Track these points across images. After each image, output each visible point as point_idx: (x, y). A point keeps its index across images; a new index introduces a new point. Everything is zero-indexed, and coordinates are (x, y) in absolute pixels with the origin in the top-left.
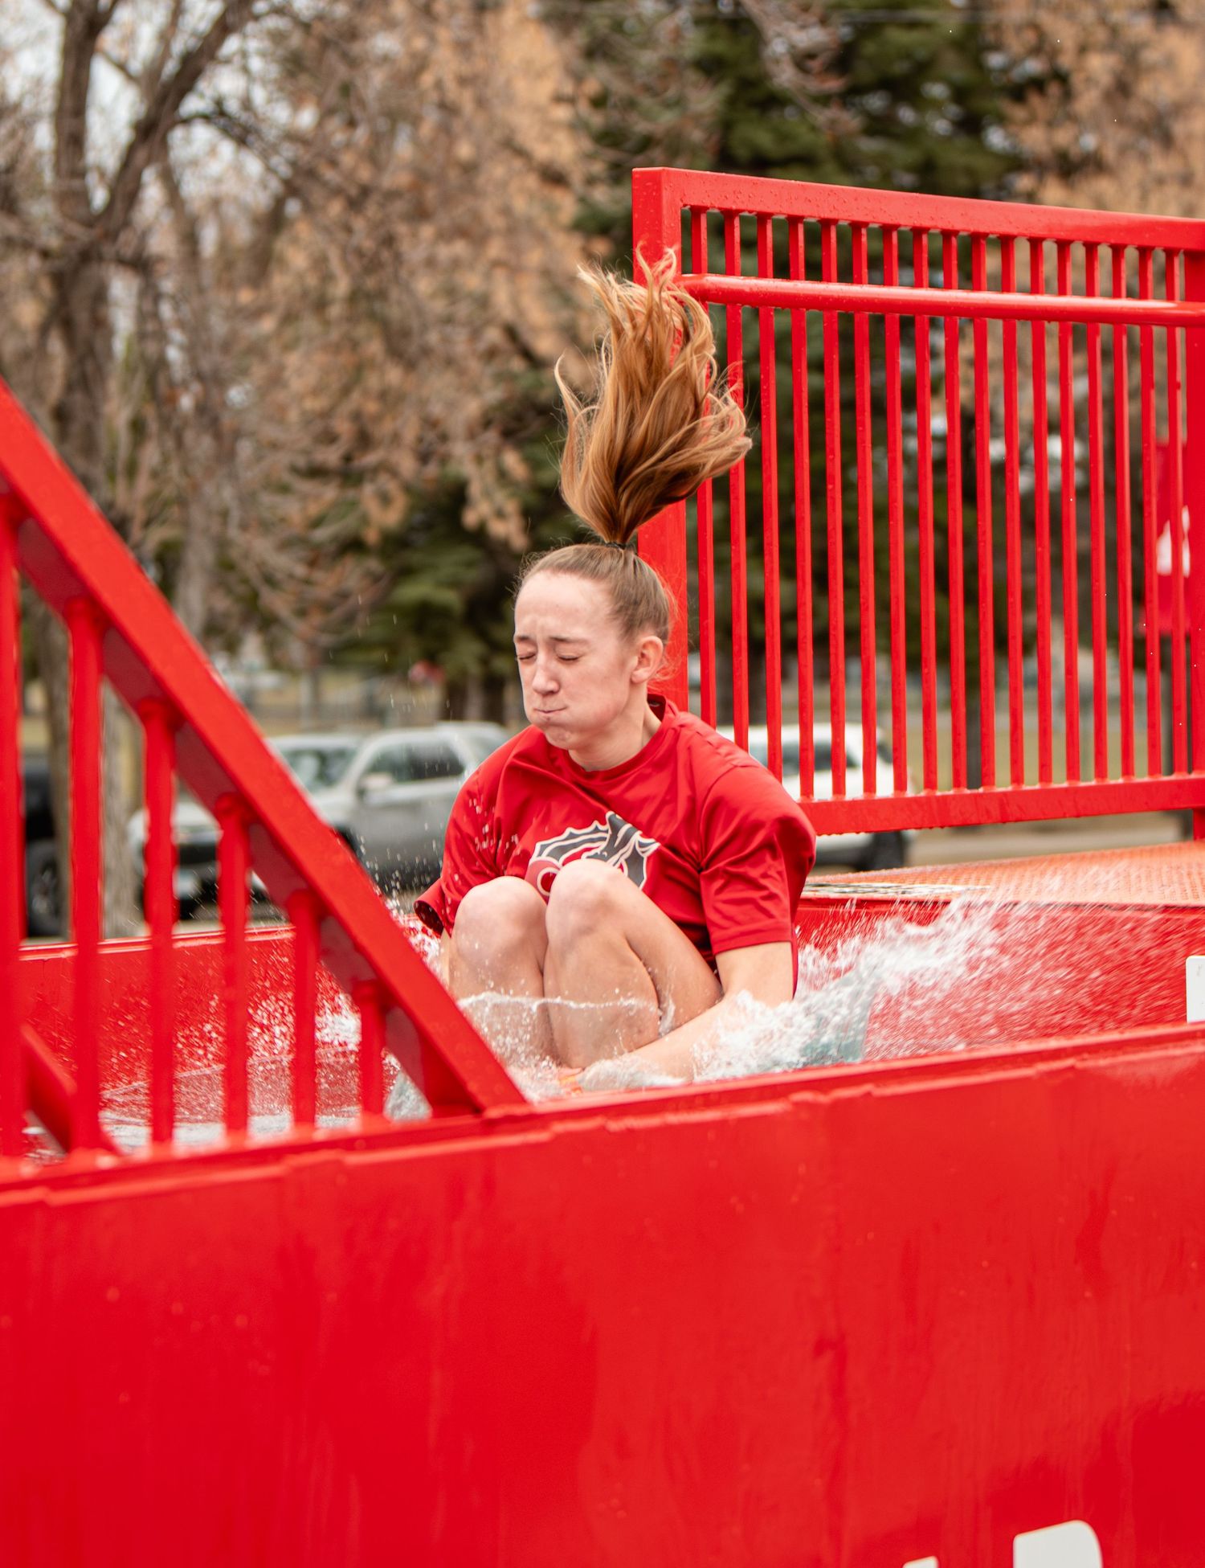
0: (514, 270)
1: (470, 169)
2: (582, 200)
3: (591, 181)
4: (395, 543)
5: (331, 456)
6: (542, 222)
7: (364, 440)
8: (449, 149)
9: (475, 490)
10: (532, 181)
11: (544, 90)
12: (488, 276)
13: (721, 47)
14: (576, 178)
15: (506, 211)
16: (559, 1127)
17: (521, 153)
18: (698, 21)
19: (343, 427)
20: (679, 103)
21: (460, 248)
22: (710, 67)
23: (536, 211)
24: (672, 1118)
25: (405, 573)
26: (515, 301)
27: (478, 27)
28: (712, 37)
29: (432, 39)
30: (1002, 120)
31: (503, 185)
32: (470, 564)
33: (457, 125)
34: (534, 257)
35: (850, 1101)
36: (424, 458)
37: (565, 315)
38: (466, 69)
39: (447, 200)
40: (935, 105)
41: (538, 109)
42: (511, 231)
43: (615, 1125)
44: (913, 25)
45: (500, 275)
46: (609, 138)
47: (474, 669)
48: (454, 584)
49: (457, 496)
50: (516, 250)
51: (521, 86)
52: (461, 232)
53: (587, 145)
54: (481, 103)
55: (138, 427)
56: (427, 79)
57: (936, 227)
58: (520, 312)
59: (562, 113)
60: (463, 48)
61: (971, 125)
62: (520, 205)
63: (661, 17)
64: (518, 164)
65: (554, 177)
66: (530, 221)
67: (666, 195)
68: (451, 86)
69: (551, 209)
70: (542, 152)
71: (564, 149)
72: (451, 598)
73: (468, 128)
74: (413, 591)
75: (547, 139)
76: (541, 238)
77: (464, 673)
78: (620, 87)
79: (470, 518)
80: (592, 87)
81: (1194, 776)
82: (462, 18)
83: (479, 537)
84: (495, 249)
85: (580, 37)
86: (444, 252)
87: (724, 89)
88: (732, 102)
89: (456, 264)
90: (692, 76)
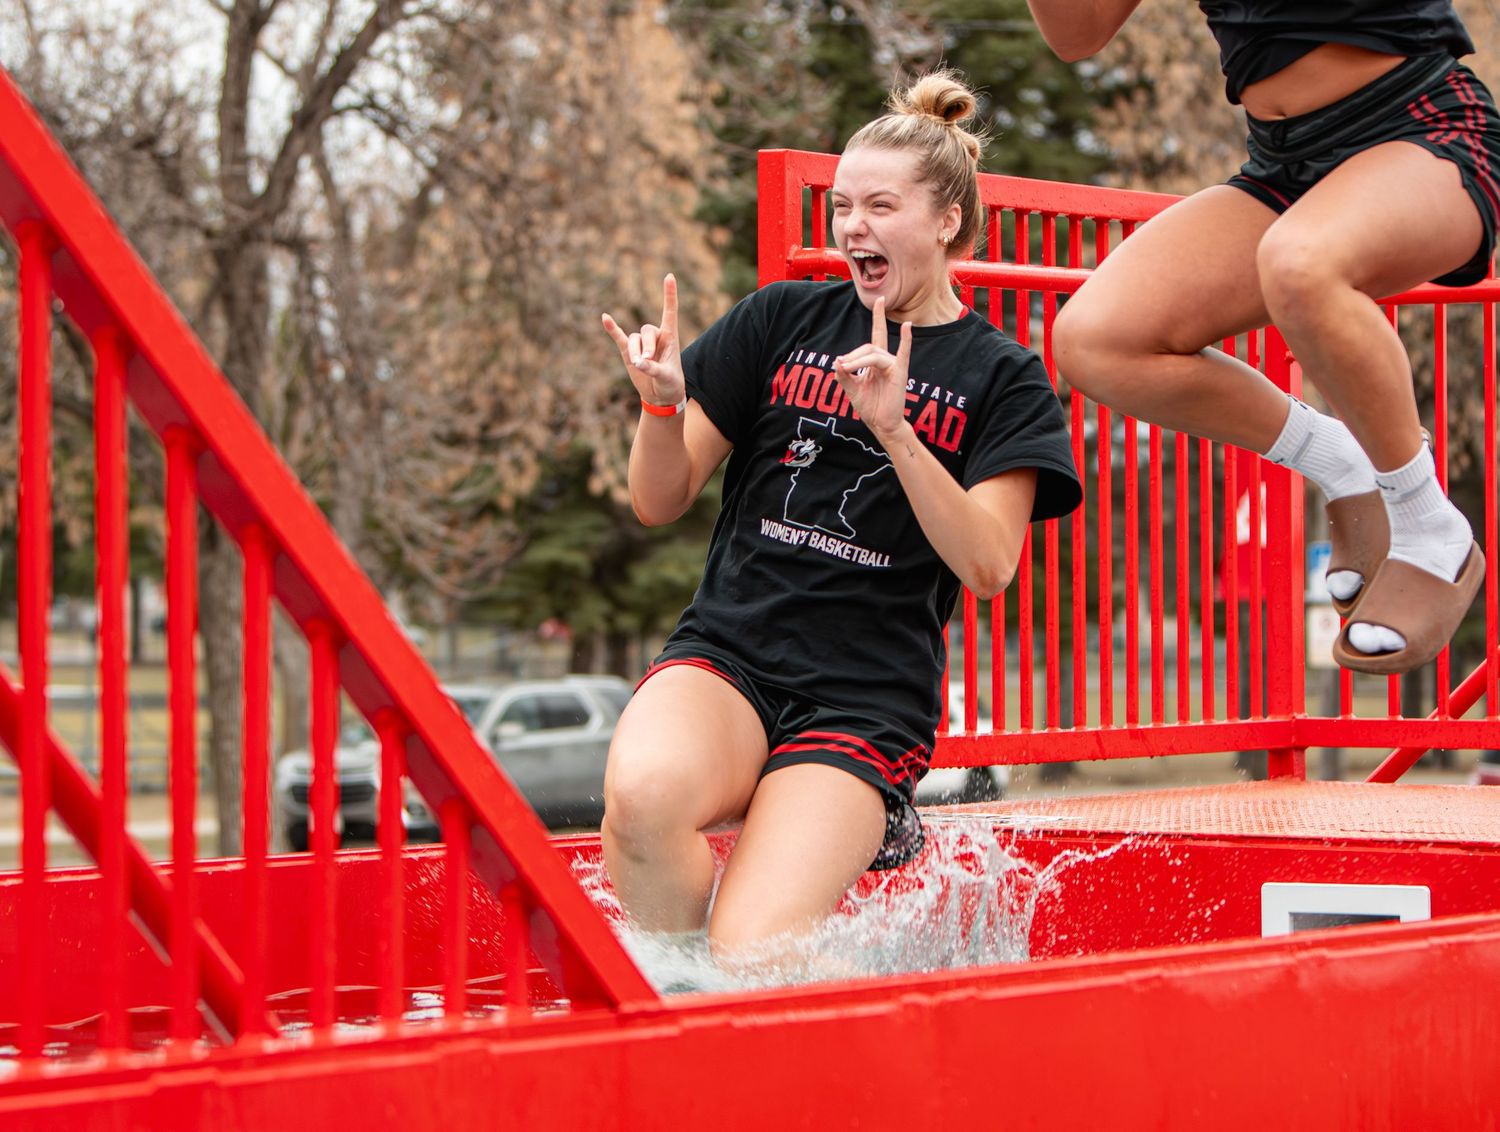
0: (640, 256)
1: (600, 162)
2: (705, 192)
3: (713, 175)
4: (526, 508)
5: (469, 425)
6: (668, 214)
7: (500, 413)
8: (582, 144)
9: (601, 460)
10: (659, 175)
11: (670, 90)
12: (617, 262)
13: (834, 53)
14: (700, 171)
15: (634, 202)
16: (689, 1023)
17: (649, 148)
18: (813, 29)
19: (482, 401)
20: (795, 103)
21: (591, 235)
22: (823, 71)
23: (662, 203)
24: (792, 1016)
25: (537, 536)
26: (641, 284)
27: (611, 30)
28: (825, 44)
29: (567, 40)
30: (1092, 124)
31: (632, 177)
32: (598, 529)
33: (590, 121)
34: (660, 245)
35: (955, 1004)
36: (556, 427)
37: (689, 298)
38: (599, 70)
39: (578, 189)
40: (1030, 109)
41: (664, 107)
42: (639, 220)
43: (740, 1021)
44: (1012, 35)
45: (628, 260)
46: (731, 133)
47: (601, 626)
48: (582, 547)
49: (585, 464)
50: (643, 238)
51: (648, 86)
52: (592, 220)
53: (711, 141)
54: (611, 99)
55: (291, 396)
56: (562, 79)
57: (1036, 209)
58: (645, 296)
59: (687, 112)
60: (596, 49)
61: (1063, 129)
62: (647, 196)
63: (779, 24)
64: (646, 158)
65: (679, 171)
66: (656, 212)
67: (789, 174)
68: (584, 84)
69: (675, 200)
70: (668, 147)
71: (689, 145)
72: (579, 559)
73: (600, 125)
74: (545, 553)
75: (671, 136)
76: (666, 227)
77: (591, 630)
78: (741, 88)
79: (596, 485)
80: (715, 89)
81: (1269, 719)
82: (595, 22)
83: (604, 502)
84: (623, 237)
85: (705, 40)
86: (577, 238)
87: (837, 92)
88: (843, 104)
89: (587, 249)
90: (808, 78)
